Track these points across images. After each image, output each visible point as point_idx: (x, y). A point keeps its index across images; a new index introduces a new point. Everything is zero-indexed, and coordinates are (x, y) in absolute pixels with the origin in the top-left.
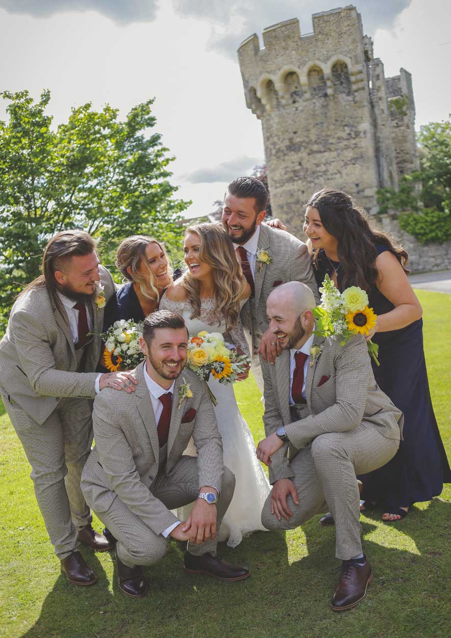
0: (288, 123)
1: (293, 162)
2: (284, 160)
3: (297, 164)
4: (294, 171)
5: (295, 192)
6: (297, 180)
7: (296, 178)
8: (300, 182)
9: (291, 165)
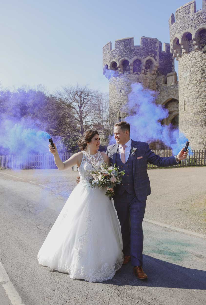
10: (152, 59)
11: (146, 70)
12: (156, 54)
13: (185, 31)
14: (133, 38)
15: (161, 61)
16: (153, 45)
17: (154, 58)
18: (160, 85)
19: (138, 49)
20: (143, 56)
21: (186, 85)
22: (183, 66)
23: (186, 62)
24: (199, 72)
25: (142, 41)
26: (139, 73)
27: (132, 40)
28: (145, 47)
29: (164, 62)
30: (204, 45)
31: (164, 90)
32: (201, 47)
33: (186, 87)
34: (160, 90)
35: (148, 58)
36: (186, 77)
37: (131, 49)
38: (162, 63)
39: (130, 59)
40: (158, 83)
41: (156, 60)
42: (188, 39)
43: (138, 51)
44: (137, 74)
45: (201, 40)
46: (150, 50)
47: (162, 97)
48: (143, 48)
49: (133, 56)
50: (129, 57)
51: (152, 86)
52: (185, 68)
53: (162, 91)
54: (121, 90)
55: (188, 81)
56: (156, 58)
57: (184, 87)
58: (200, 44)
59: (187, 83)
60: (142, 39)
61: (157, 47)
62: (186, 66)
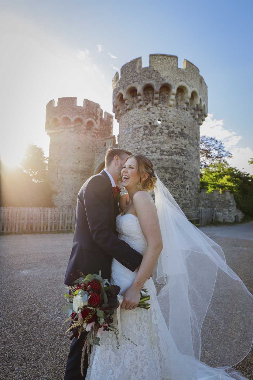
0: (182, 120)
1: (182, 144)
2: (176, 140)
3: (183, 146)
4: (182, 149)
5: (181, 162)
6: (183, 156)
7: (182, 154)
8: (184, 157)
9: (180, 145)
10: (93, 121)
11: (86, 131)
12: (97, 117)
13: (130, 86)
14: (76, 98)
15: (102, 126)
16: (95, 109)
17: (96, 121)
18: (99, 147)
19: (80, 109)
20: (84, 116)
21: (127, 141)
22: (124, 124)
23: (128, 119)
24: (142, 129)
25: (85, 102)
26: (80, 132)
27: (75, 100)
28: (87, 108)
29: (104, 127)
30: (148, 102)
31: (102, 152)
32: (145, 104)
33: (127, 144)
34: (98, 152)
35: (90, 119)
36: (127, 135)
37: (74, 108)
38: (102, 128)
39: (71, 117)
40: (97, 145)
41: (97, 123)
42: (131, 96)
43: (80, 111)
44: (78, 133)
45: (145, 97)
46: (92, 112)
47: (101, 158)
48: (86, 110)
49: (75, 114)
50: (71, 115)
51: (91, 147)
52: (127, 125)
53: (100, 152)
54: (60, 147)
55: (129, 137)
56: (97, 121)
57: (125, 144)
58: (145, 101)
59: (129, 140)
60: (85, 101)
61: (98, 111)
62: (128, 123)
